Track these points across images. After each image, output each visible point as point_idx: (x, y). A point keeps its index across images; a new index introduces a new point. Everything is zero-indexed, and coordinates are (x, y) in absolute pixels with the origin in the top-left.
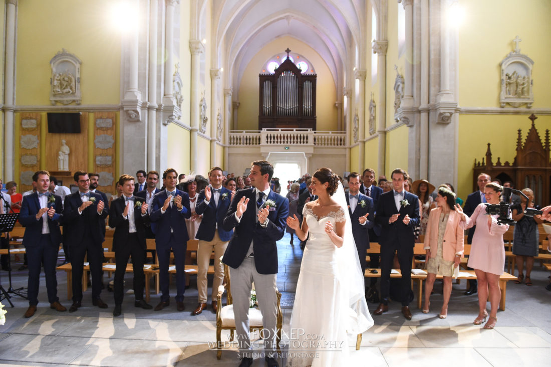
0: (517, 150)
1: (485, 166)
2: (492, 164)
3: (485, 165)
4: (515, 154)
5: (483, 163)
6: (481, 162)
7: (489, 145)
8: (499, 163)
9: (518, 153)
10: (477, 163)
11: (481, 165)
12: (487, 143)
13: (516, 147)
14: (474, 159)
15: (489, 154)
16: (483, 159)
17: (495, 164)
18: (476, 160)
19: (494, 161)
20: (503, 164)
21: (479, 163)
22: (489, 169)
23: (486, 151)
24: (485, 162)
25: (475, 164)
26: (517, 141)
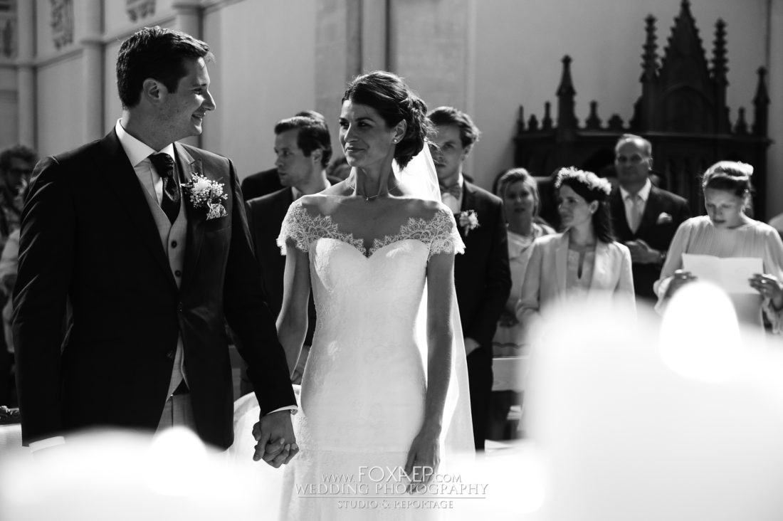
0: (643, 79)
1: (555, 130)
2: (574, 121)
3: (555, 124)
4: (638, 91)
5: (547, 120)
6: (540, 117)
7: (567, 61)
8: (593, 121)
9: (645, 90)
10: (526, 119)
11: (540, 125)
12: (561, 56)
13: (640, 71)
14: (515, 109)
15: (566, 92)
16: (548, 106)
17: (582, 124)
18: (521, 110)
19: (582, 113)
20: (605, 125)
21: (533, 121)
22: (568, 137)
23: (556, 81)
24: (554, 114)
25: (520, 123)
26: (643, 51)
